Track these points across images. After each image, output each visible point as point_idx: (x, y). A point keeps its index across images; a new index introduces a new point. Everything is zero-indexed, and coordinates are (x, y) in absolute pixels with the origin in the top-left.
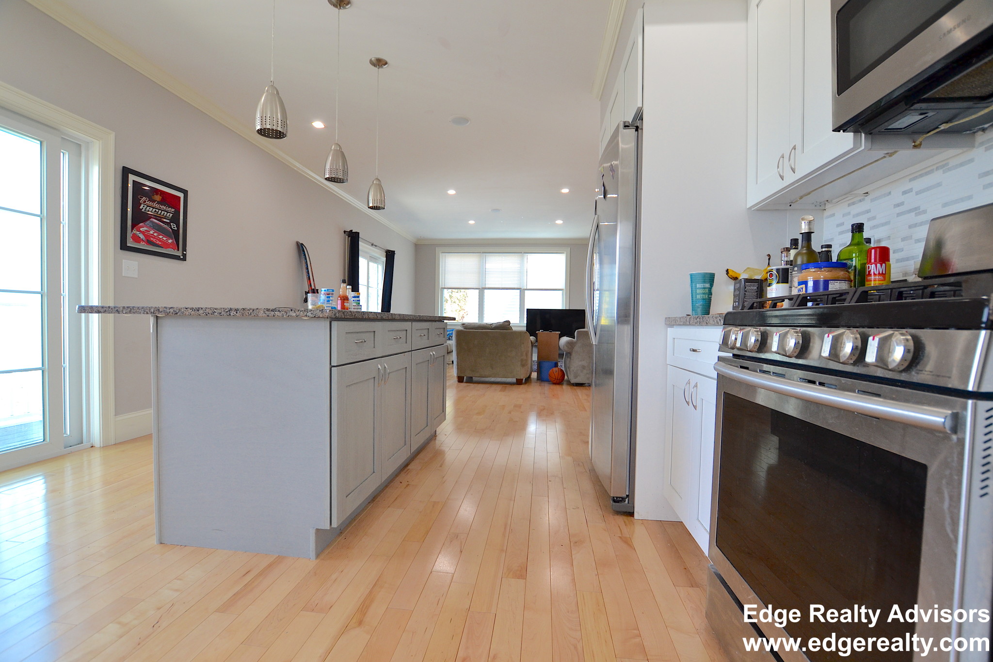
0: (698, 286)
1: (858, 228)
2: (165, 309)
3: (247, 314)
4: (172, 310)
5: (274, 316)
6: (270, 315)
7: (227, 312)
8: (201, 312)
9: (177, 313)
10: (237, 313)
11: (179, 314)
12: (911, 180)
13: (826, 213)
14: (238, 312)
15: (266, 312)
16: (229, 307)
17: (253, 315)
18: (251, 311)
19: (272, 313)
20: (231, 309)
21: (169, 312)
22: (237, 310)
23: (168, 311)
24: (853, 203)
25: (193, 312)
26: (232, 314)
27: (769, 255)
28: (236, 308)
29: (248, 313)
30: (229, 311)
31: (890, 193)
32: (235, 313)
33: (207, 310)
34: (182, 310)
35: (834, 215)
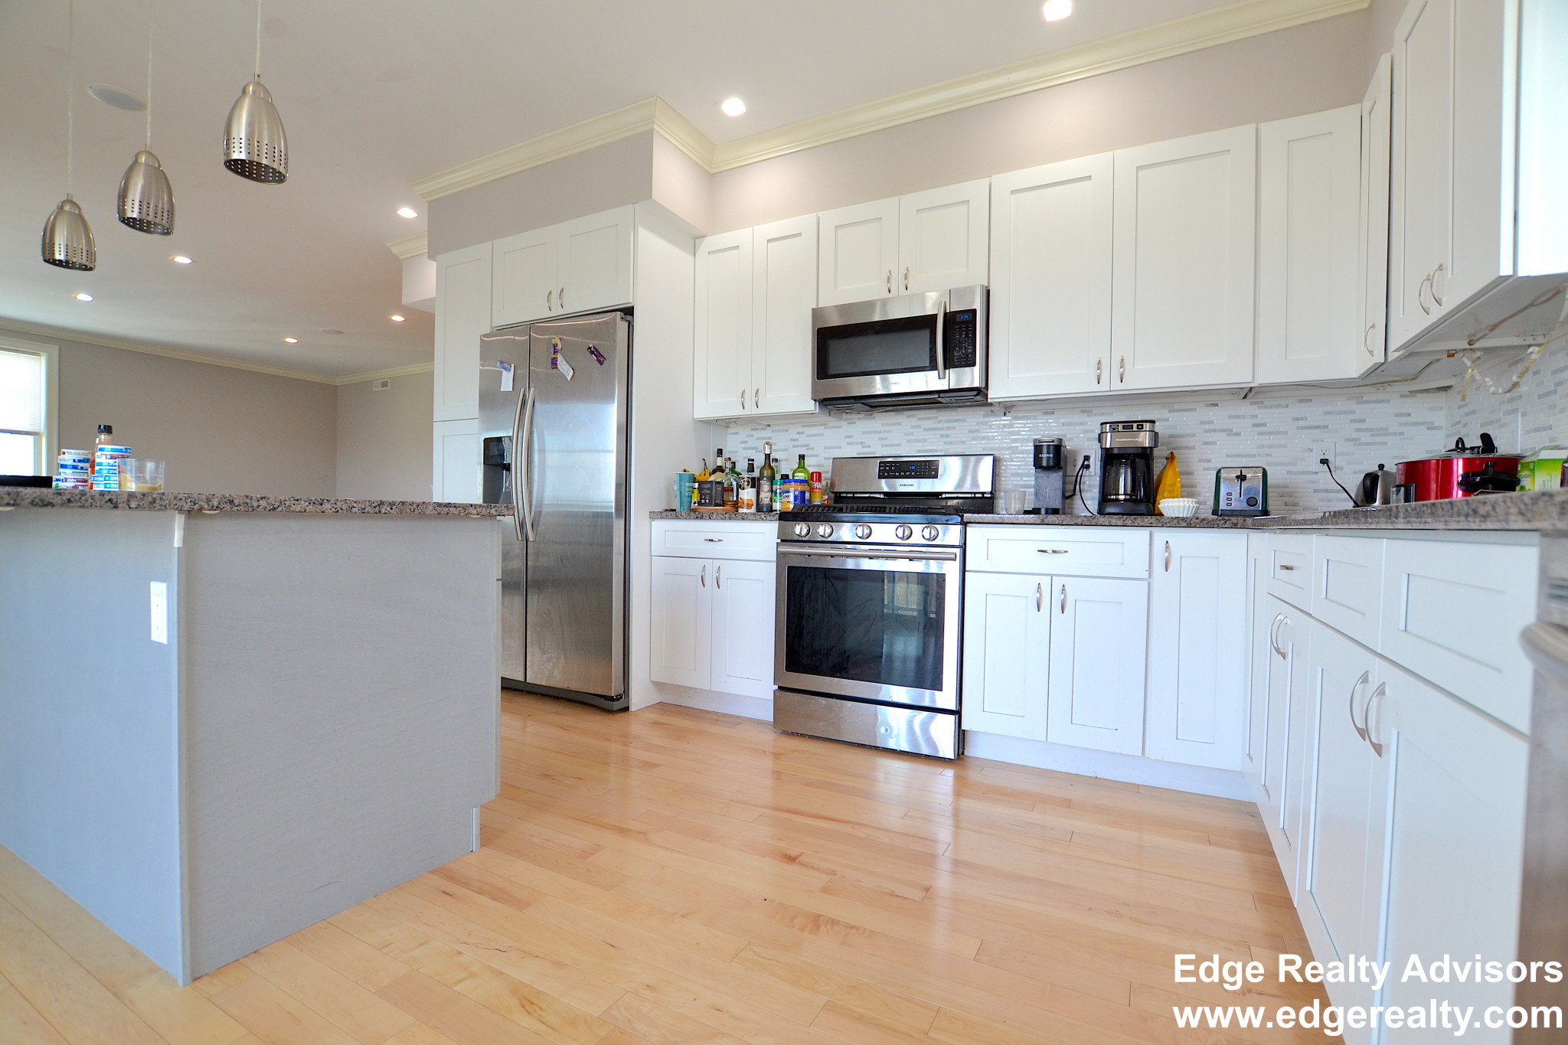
0: (687, 484)
1: (802, 457)
2: (248, 501)
3: (408, 511)
4: (263, 503)
5: (447, 513)
6: (442, 512)
7: (375, 507)
8: (327, 506)
9: (274, 509)
10: (391, 509)
11: (280, 509)
12: (803, 426)
13: (730, 430)
14: (394, 507)
15: (437, 508)
16: (379, 499)
17: (416, 512)
18: (415, 505)
19: (446, 509)
20: (382, 503)
21: (258, 506)
22: (392, 504)
23: (255, 504)
24: (756, 429)
25: (310, 507)
26: (383, 511)
27: (704, 460)
28: (390, 500)
29: (410, 509)
30: (379, 505)
31: (787, 430)
32: (389, 509)
33: (339, 504)
34: (287, 503)
35: (737, 433)
